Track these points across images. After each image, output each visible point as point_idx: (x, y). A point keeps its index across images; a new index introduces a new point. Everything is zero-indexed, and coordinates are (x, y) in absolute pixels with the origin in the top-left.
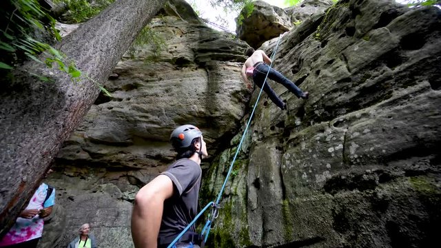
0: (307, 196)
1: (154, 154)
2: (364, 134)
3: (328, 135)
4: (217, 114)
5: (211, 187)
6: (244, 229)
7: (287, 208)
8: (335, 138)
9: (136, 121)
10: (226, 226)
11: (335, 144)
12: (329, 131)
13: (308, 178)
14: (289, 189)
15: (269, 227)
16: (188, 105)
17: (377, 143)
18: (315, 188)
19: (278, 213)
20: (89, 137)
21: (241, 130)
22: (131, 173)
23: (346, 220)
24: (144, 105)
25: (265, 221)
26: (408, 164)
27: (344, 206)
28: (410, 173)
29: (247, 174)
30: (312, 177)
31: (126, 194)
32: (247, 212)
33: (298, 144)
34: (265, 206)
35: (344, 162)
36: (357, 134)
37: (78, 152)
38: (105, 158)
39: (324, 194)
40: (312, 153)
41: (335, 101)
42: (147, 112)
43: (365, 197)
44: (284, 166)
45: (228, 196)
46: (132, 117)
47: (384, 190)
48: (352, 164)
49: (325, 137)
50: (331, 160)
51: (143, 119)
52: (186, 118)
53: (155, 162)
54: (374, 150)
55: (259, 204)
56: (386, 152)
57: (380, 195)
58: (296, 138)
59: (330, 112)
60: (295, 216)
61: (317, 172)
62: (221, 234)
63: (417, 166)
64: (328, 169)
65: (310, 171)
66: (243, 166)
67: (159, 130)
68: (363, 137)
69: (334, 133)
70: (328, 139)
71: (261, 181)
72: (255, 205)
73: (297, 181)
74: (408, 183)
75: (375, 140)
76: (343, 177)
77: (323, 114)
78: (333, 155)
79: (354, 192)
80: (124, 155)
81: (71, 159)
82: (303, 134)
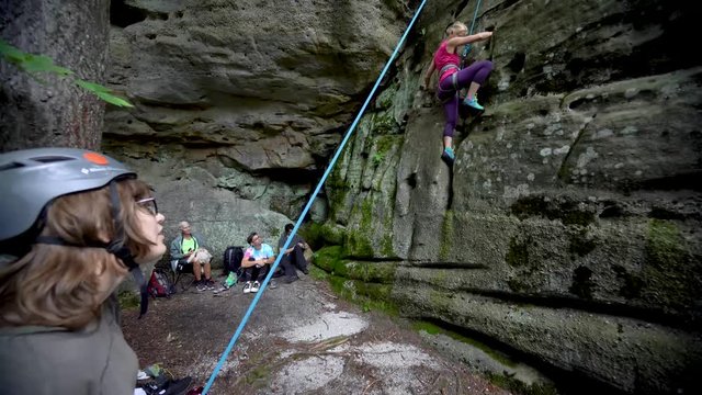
0: (483, 213)
1: (251, 121)
2: (620, 135)
3: (552, 123)
4: (354, 48)
5: (343, 173)
6: (386, 237)
7: (450, 224)
8: (562, 132)
9: (208, 65)
10: (363, 230)
11: (557, 142)
12: (557, 115)
13: (492, 189)
14: (459, 198)
15: (420, 240)
16: (298, 27)
17: (635, 157)
18: (498, 204)
19: (436, 226)
20: (137, 97)
21: (397, 80)
22: (223, 151)
23: (527, 254)
24: (212, 28)
25: (415, 232)
26: (665, 200)
27: (530, 237)
28: (659, 214)
29: (398, 162)
30: (498, 188)
31: (223, 179)
32: (393, 217)
33: (493, 128)
34: (420, 214)
35: (560, 177)
36: (606, 133)
37: (130, 122)
38: (175, 130)
39: (508, 214)
40: (513, 150)
41: (599, 48)
42: (222, 45)
43: (568, 233)
44: (460, 162)
45: (368, 190)
46: (198, 55)
47: (600, 230)
48: (571, 182)
49: (545, 127)
50: (538, 169)
51: (219, 60)
52: (296, 56)
53: (255, 134)
54: (621, 169)
55: (411, 210)
56: (643, 175)
57: (590, 235)
58: (492, 116)
59: (575, 73)
60: (459, 234)
61: (509, 183)
62: (357, 238)
63: (679, 205)
64: (527, 182)
65: (499, 179)
66: (394, 147)
67: (251, 81)
68: (615, 140)
69: (564, 121)
70: (547, 132)
71: (419, 178)
72: (405, 210)
73: (472, 189)
74: (644, 227)
75: (633, 151)
76: (547, 199)
77: (560, 76)
78: (545, 162)
79: (555, 222)
80: (203, 124)
81: (124, 133)
82: (506, 111)
